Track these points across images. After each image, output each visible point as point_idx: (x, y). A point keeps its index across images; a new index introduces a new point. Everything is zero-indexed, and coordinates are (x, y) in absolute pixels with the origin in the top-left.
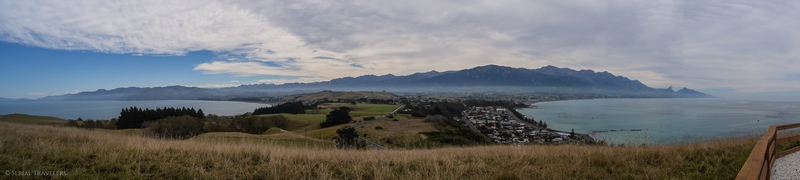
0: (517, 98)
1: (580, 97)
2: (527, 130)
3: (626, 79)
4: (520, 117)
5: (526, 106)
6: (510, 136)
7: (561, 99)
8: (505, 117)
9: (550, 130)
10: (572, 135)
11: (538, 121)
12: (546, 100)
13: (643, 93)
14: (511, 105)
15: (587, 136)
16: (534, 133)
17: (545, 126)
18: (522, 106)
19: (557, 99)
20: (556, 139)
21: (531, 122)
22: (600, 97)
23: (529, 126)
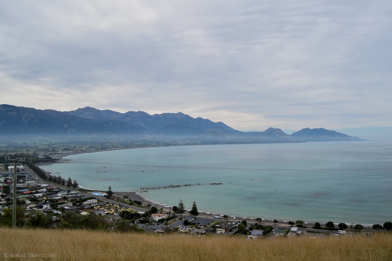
0: (43, 150)
1: (126, 146)
2: (50, 192)
3: (207, 121)
4: (43, 175)
5: (54, 161)
6: (24, 203)
7: (104, 149)
8: (19, 177)
9: (82, 190)
10: (110, 194)
11: (67, 180)
12: (83, 152)
13: (228, 137)
14: (33, 162)
15: (134, 194)
16: (60, 195)
17: (75, 185)
18: (48, 160)
19: (97, 150)
20: (89, 201)
21: (58, 181)
22: (158, 144)
23: (54, 187)
